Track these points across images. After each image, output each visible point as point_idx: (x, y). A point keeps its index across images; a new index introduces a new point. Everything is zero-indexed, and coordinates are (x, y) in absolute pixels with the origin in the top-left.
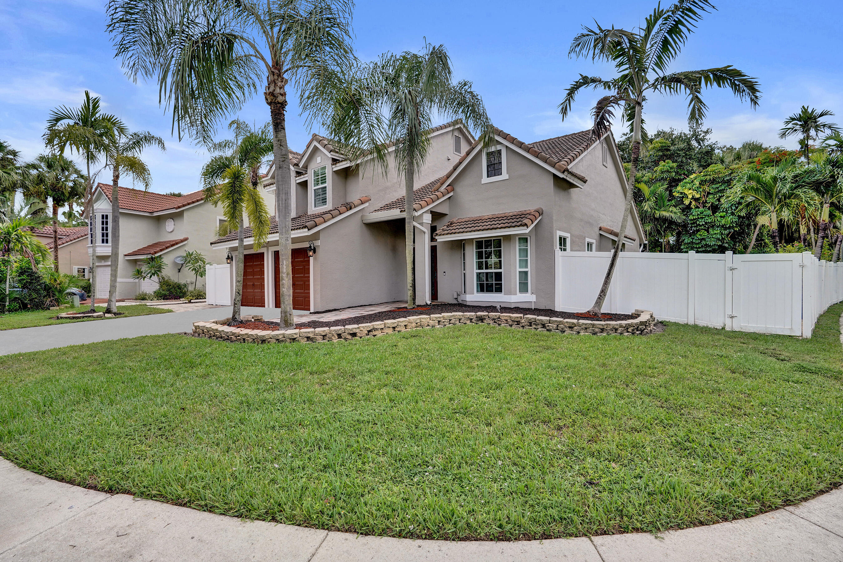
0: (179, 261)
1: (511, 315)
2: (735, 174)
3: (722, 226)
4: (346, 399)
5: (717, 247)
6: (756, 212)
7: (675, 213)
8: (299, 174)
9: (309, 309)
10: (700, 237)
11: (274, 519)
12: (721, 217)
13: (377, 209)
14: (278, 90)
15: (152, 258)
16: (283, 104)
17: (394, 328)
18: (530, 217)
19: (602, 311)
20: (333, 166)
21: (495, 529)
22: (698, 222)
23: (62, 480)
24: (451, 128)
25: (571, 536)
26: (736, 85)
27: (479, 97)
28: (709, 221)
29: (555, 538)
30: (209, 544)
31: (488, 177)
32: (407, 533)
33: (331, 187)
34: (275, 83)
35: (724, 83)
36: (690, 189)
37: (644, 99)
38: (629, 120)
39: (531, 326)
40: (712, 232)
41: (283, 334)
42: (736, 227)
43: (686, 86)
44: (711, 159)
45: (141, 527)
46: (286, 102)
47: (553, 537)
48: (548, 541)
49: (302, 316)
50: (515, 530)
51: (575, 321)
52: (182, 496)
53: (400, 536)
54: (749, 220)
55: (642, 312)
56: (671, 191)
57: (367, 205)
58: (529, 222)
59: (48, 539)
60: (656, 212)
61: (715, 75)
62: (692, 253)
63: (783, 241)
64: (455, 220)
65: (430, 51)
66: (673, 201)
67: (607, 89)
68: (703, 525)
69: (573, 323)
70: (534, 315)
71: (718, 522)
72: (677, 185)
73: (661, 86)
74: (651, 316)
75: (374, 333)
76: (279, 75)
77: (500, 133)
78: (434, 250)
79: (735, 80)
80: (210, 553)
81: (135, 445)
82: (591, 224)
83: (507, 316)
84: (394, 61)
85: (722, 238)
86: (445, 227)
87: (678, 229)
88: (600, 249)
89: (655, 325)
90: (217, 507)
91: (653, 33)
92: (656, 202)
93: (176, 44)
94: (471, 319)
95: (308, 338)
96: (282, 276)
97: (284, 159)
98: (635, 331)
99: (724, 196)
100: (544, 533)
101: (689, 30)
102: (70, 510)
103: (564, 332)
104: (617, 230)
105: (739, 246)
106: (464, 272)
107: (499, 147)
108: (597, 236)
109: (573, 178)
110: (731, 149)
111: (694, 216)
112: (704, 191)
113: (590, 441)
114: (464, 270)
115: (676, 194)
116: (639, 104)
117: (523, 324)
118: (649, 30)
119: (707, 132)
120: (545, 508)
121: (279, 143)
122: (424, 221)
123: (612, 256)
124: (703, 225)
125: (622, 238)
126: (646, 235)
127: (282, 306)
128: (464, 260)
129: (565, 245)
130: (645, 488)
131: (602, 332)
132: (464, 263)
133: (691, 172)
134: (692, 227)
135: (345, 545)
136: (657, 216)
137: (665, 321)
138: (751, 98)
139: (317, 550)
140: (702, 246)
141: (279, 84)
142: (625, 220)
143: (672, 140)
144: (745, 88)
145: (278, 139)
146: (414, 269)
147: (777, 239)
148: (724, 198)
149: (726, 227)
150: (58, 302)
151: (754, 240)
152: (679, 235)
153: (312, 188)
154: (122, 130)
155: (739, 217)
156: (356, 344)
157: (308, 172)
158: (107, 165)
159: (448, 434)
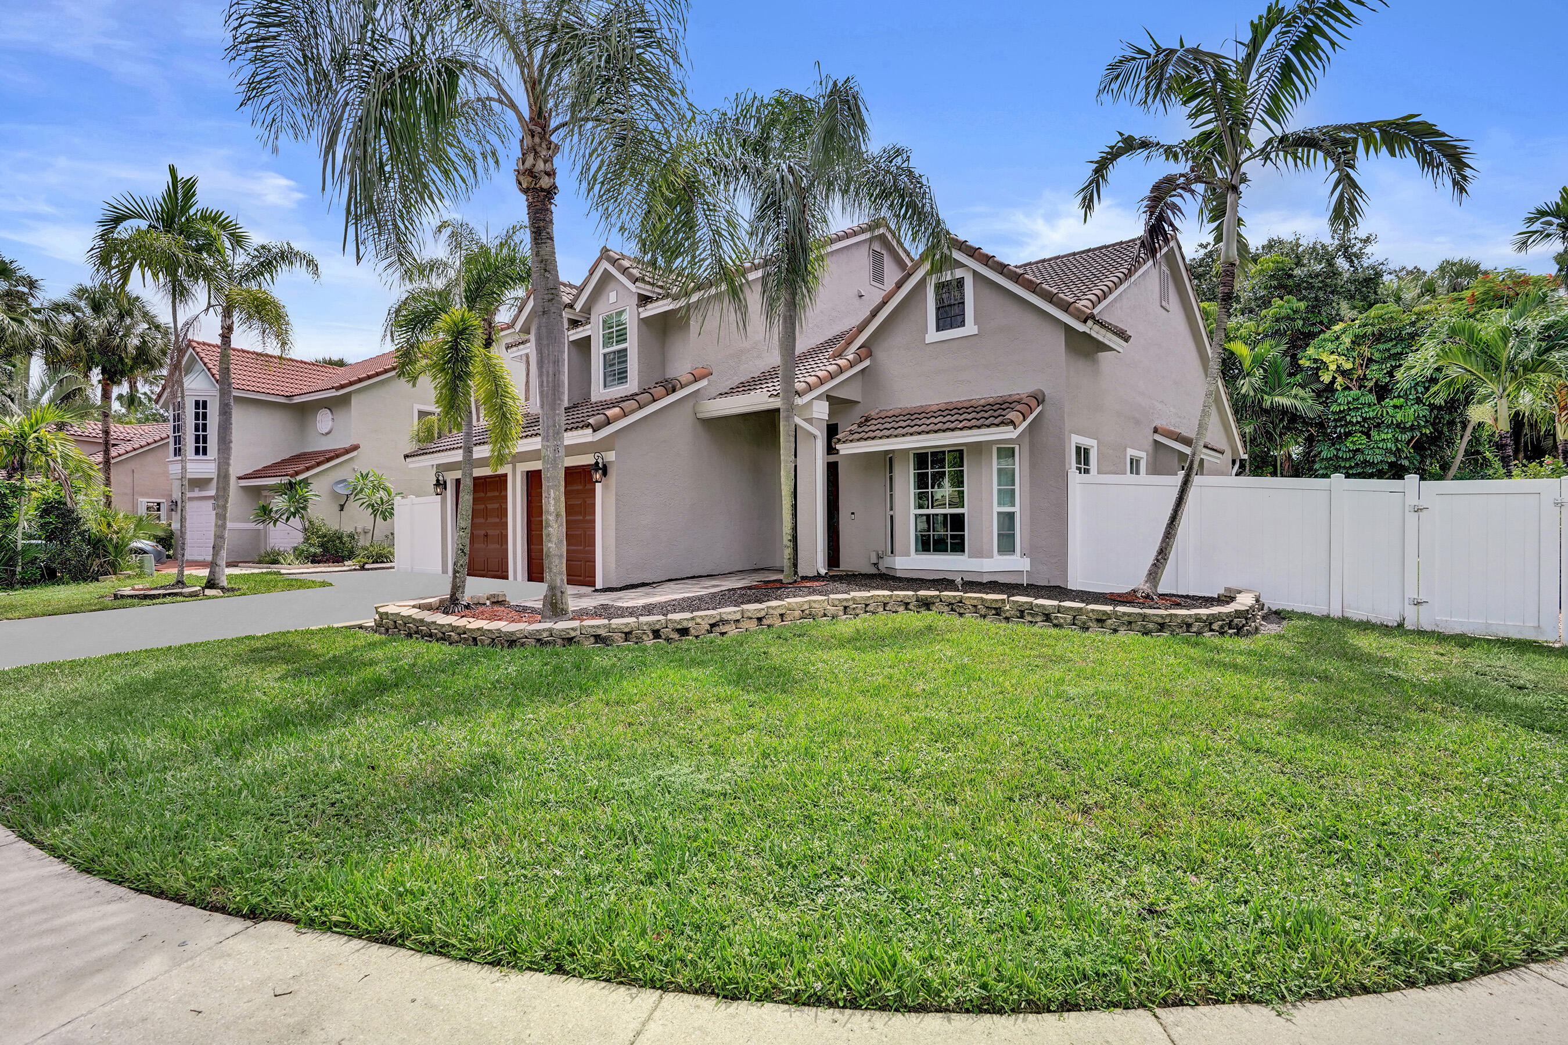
0: (342, 490)
1: (984, 596)
2: (1422, 323)
3: (1398, 425)
4: (678, 752)
5: (1386, 467)
6: (1467, 398)
7: (1303, 399)
8: (574, 323)
9: (592, 584)
10: (1352, 447)
11: (560, 969)
12: (1395, 407)
13: (723, 391)
14: (541, 166)
15: (290, 483)
16: (550, 193)
17: (760, 619)
18: (1019, 407)
19: (1161, 590)
20: (641, 310)
21: (974, 991)
22: (1348, 418)
23: (161, 894)
24: (867, 236)
25: (1116, 1006)
26: (1425, 152)
27: (924, 181)
28: (1372, 414)
29: (1086, 1010)
30: (445, 1012)
31: (938, 330)
32: (809, 997)
33: (636, 350)
34: (536, 153)
35: (1401, 149)
36: (1333, 352)
37: (1244, 180)
38: (1213, 219)
39: (1022, 617)
40: (1377, 438)
41: (550, 631)
42: (1424, 427)
43: (1328, 153)
44: (1375, 293)
45: (317, 979)
46: (556, 187)
47: (1083, 1008)
48: (1073, 1014)
49: (580, 596)
50: (1011, 994)
51: (1108, 608)
52: (388, 926)
53: (796, 1002)
54: (1450, 413)
55: (1240, 592)
56: (1294, 357)
57: (704, 383)
58: (1017, 417)
59: (149, 999)
60: (1266, 397)
61: (1383, 132)
62: (1338, 478)
63: (1521, 455)
64: (873, 414)
65: (828, 90)
66: (1298, 376)
67: (1172, 161)
68: (1368, 992)
69: (1105, 613)
70: (1028, 595)
71: (1397, 988)
72: (1308, 345)
73: (1277, 155)
74: (1257, 601)
75: (723, 629)
76: (543, 137)
77: (962, 246)
78: (832, 470)
79: (1425, 143)
80: (447, 1027)
81: (289, 832)
82: (1138, 422)
83: (975, 598)
84: (758, 110)
85: (1398, 449)
86: (855, 427)
87: (1308, 431)
88: (1155, 469)
89: (1264, 618)
90: (454, 946)
91: (1263, 51)
92: (1265, 377)
93: (352, 81)
94: (907, 604)
95: (598, 638)
96: (547, 519)
97: (551, 297)
98: (1226, 628)
99: (1401, 365)
100: (1066, 1000)
101: (1333, 44)
102: (182, 949)
103: (1088, 629)
104: (1190, 433)
105: (1431, 464)
106: (892, 513)
107: (959, 273)
108: (1148, 444)
109: (1103, 331)
110: (1417, 274)
111: (1340, 404)
112: (1361, 356)
113: (1145, 834)
114: (891, 509)
115: (1304, 363)
116: (1235, 189)
117: (1008, 614)
118: (1255, 44)
119: (1367, 241)
120: (1067, 954)
121: (542, 265)
122: (815, 415)
123: (1179, 484)
124: (1358, 422)
125: (1201, 448)
126: (1245, 442)
127: (547, 576)
128: (891, 490)
129: (1087, 463)
130: (1255, 922)
131: (1160, 631)
132: (891, 495)
133: (1333, 321)
134: (1336, 427)
135: (695, 1016)
136: (1267, 404)
137: (1284, 610)
138: (1454, 180)
139: (644, 1025)
140: (1357, 464)
141: (543, 153)
142: (1205, 414)
143: (1297, 257)
144: (1443, 160)
145: (540, 258)
146: (795, 507)
147: (1510, 451)
148: (1402, 369)
149: (1405, 428)
150: (113, 568)
151: (1461, 452)
152: (1310, 440)
153: (598, 351)
154: (238, 240)
155: (1432, 407)
156: (688, 650)
157: (592, 320)
158: (209, 306)
159: (876, 818)
